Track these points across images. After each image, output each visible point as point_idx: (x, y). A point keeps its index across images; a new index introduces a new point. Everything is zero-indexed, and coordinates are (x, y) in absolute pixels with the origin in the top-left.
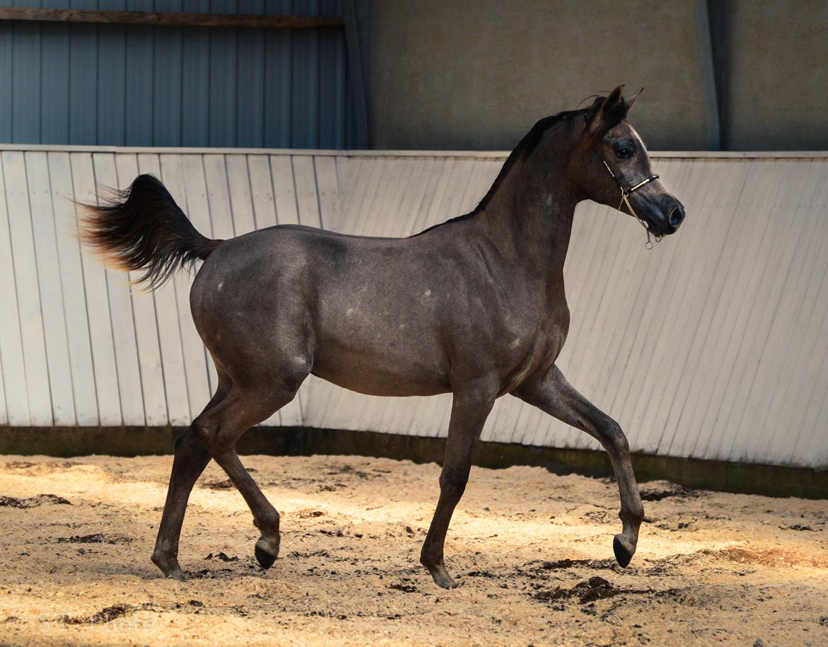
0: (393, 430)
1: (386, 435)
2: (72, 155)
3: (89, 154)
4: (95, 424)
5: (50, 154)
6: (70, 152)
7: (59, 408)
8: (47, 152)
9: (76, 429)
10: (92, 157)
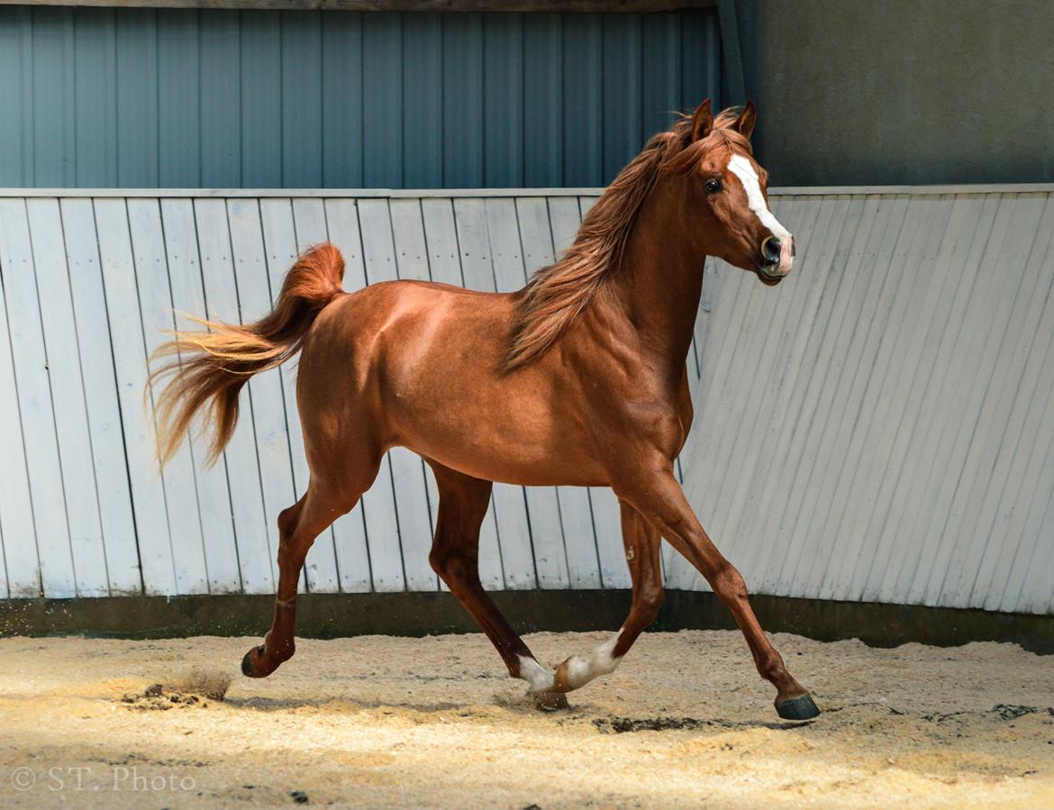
0: (796, 592)
1: (787, 599)
2: (327, 201)
3: (353, 200)
4: (366, 589)
5: (295, 201)
6: (324, 198)
7: (314, 567)
8: (291, 198)
9: (339, 597)
10: (356, 205)
